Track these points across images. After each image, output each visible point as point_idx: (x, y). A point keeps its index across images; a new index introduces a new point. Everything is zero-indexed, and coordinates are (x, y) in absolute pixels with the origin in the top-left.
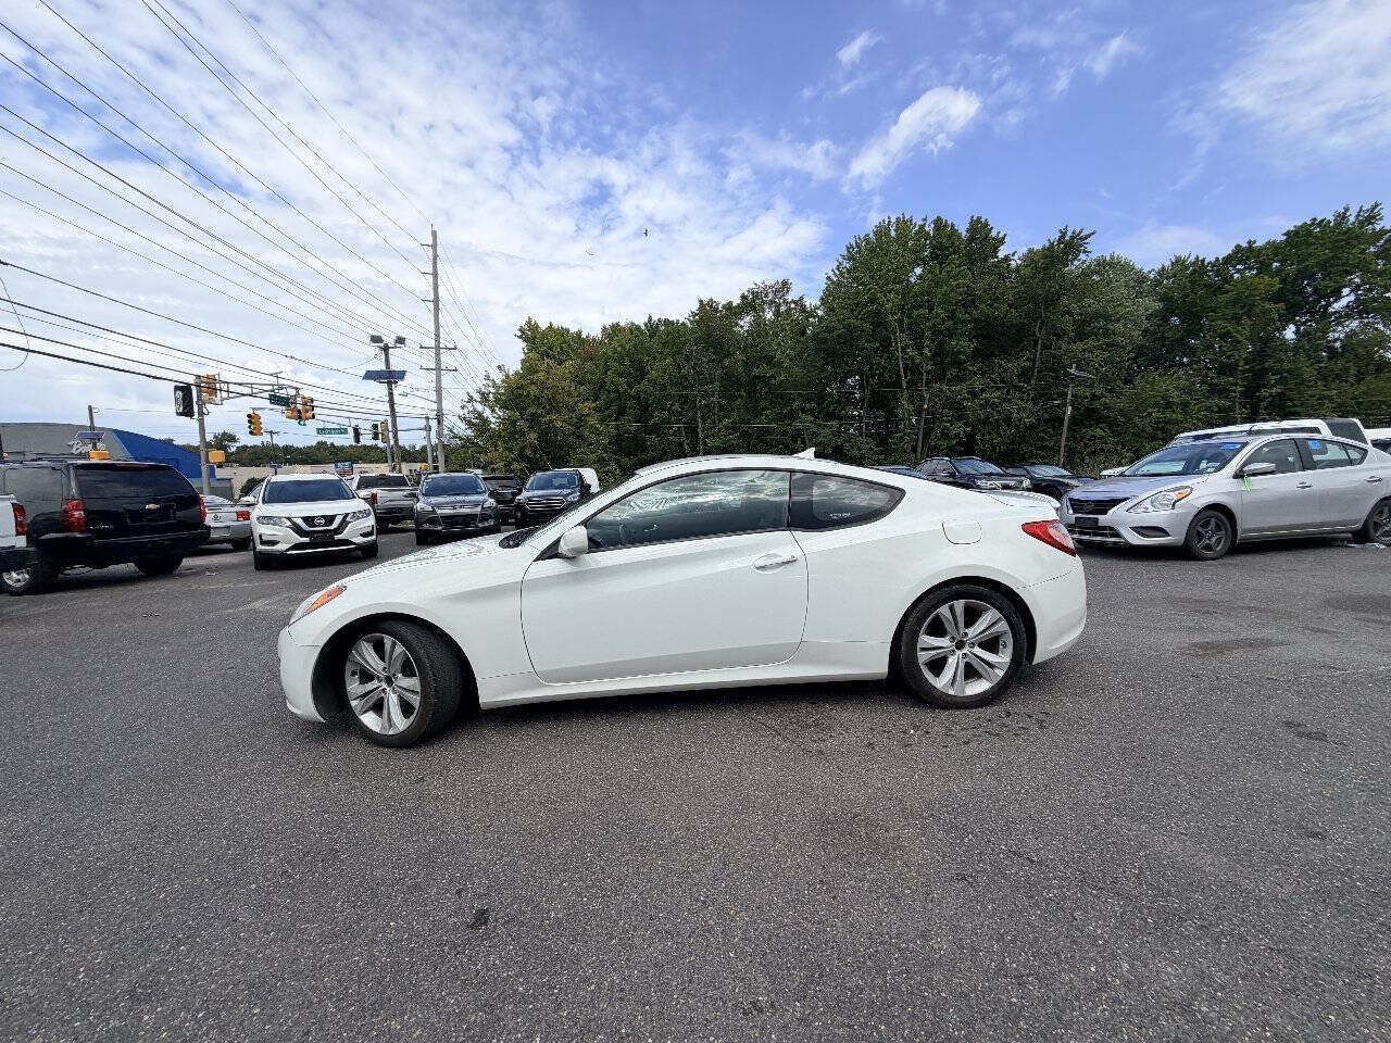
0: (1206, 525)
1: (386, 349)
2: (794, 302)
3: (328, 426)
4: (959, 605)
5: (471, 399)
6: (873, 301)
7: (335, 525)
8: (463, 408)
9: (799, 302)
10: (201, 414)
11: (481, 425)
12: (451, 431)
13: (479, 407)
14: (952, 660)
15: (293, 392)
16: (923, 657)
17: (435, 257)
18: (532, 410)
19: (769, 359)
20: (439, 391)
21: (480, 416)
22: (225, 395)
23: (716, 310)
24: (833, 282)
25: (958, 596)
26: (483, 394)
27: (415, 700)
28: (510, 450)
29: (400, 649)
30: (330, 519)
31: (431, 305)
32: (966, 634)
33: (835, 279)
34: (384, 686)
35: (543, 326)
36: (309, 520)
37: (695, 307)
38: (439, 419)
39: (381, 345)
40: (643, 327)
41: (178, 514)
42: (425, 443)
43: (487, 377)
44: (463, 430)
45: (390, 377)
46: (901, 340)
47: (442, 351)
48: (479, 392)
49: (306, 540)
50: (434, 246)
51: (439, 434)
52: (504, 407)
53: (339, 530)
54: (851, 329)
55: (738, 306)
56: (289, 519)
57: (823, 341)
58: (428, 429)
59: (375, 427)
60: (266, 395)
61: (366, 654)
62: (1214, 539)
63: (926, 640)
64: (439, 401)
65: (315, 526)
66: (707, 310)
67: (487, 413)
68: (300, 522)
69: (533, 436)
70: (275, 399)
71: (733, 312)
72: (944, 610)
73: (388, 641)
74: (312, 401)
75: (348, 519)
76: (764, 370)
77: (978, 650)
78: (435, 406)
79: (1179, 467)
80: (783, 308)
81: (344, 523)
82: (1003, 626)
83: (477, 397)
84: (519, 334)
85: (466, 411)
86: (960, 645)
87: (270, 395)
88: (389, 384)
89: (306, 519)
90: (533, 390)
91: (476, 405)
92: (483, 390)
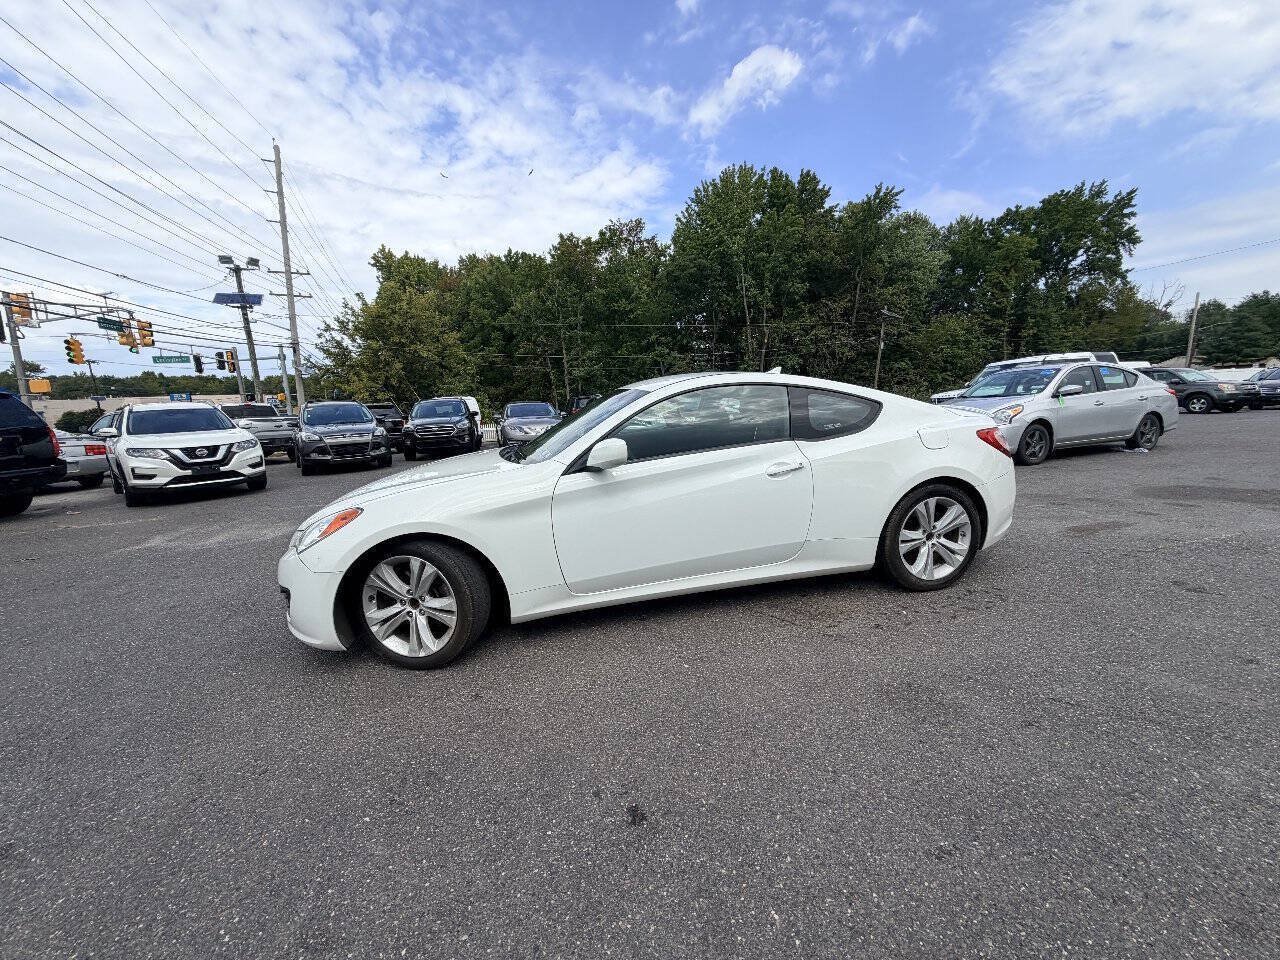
0: (1032, 436)
1: (237, 271)
2: (648, 241)
3: (165, 354)
4: (932, 502)
5: (328, 328)
6: (721, 242)
7: (220, 456)
8: (320, 336)
9: (652, 241)
10: (15, 339)
11: (340, 355)
12: (308, 360)
13: (338, 336)
14: (924, 550)
15: (126, 316)
16: (903, 548)
17: (279, 175)
18: (396, 339)
19: (626, 294)
20: (292, 318)
21: (339, 344)
22: (42, 316)
23: (577, 246)
24: (682, 223)
25: (931, 494)
26: (342, 323)
27: (452, 621)
28: (374, 380)
29: (430, 569)
30: (213, 450)
31: (278, 227)
32: (934, 527)
33: (684, 220)
34: (409, 609)
35: (398, 254)
36: (190, 452)
37: (556, 241)
38: (295, 346)
39: (232, 266)
40: (504, 260)
41: (26, 447)
42: (280, 373)
43: (346, 306)
44: (322, 360)
45: (245, 301)
46: (746, 280)
47: (293, 275)
48: (337, 320)
49: (189, 472)
50: (278, 162)
51: (296, 363)
52: (365, 337)
53: (226, 460)
54: (701, 268)
55: (597, 242)
56: (165, 450)
57: (676, 279)
58: (282, 357)
59: (220, 355)
60: (94, 318)
61: (387, 578)
62: (1037, 448)
63: (906, 534)
64: (293, 328)
65: (197, 457)
66: (567, 246)
67: (347, 342)
68: (179, 454)
69: (398, 366)
70: (104, 323)
71: (593, 248)
72: (920, 507)
73: (415, 563)
74: (150, 325)
75: (234, 449)
76: (623, 304)
77: (943, 540)
78: (289, 334)
79: (1001, 390)
80: (637, 247)
81: (229, 455)
82: (965, 518)
83: (335, 325)
84: (373, 262)
85: (323, 340)
86: (930, 537)
87: (99, 318)
88: (243, 308)
89: (187, 451)
90: (397, 320)
91: (334, 334)
92: (341, 318)
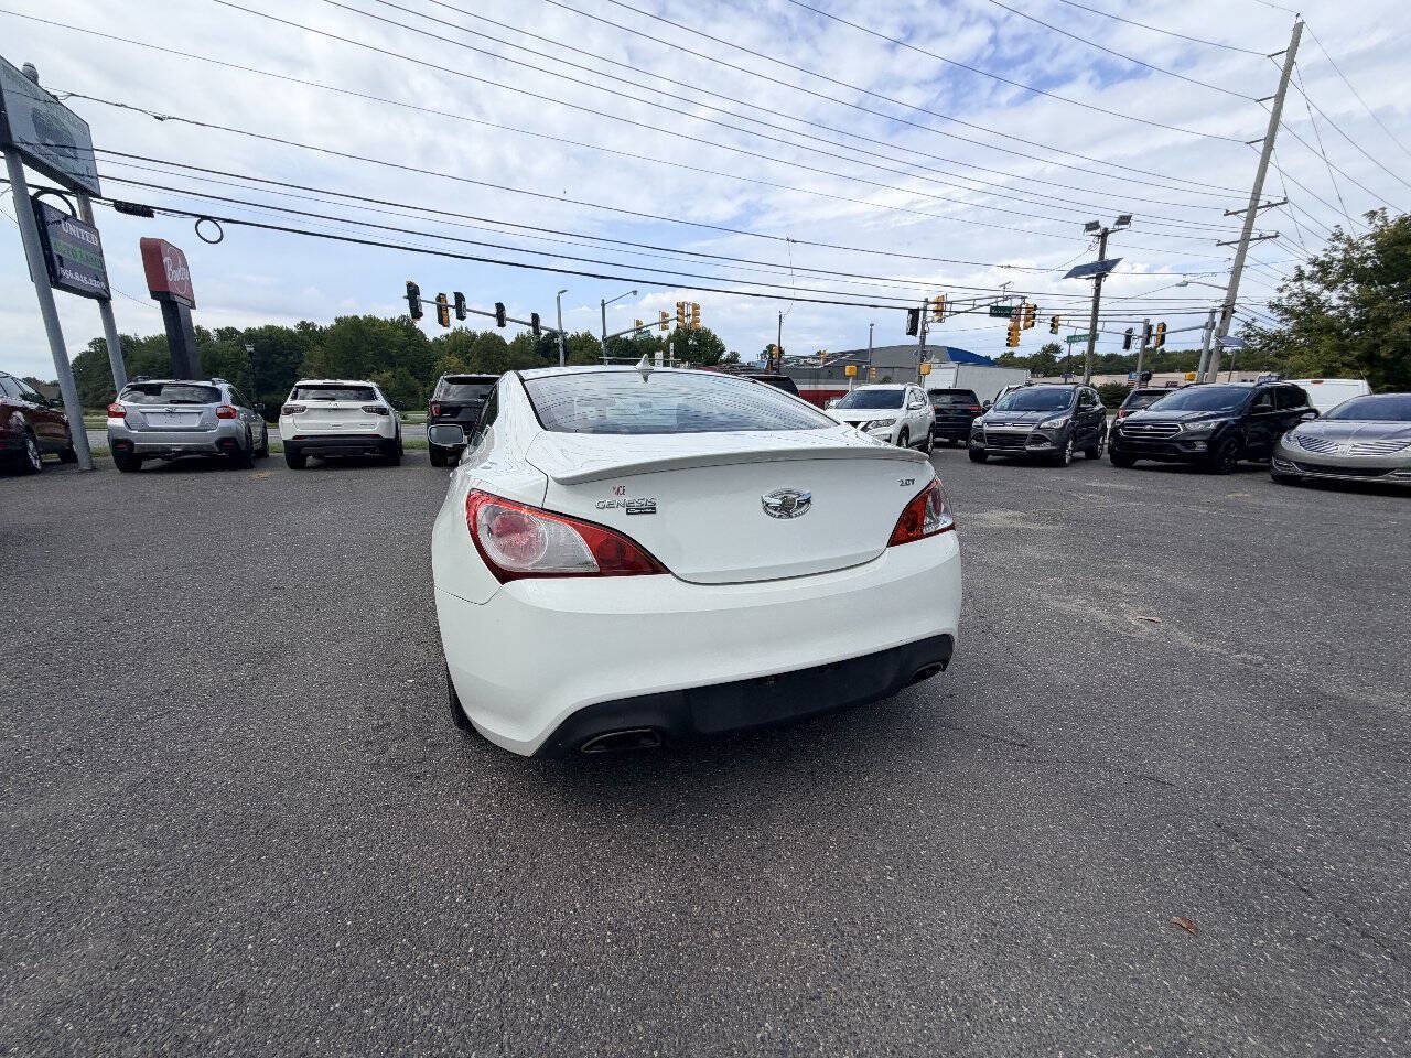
5: (1300, 276)
10: (924, 332)
13: (1314, 288)
15: (1016, 302)
17: (1289, 69)
20: (1237, 271)
26: (1322, 265)
28: (1343, 350)
38: (1228, 310)
39: (1098, 232)
42: (1200, 346)
43: (1337, 236)
44: (1272, 324)
45: (1101, 269)
47: (1259, 211)
48: (1314, 262)
50: (1292, 51)
58: (1210, 326)
59: (1149, 329)
60: (987, 309)
64: (1233, 286)
70: (996, 311)
78: (1224, 294)
83: (1308, 269)
85: (1286, 294)
87: (992, 308)
88: (1098, 277)
91: (1307, 285)
92: (1322, 258)
